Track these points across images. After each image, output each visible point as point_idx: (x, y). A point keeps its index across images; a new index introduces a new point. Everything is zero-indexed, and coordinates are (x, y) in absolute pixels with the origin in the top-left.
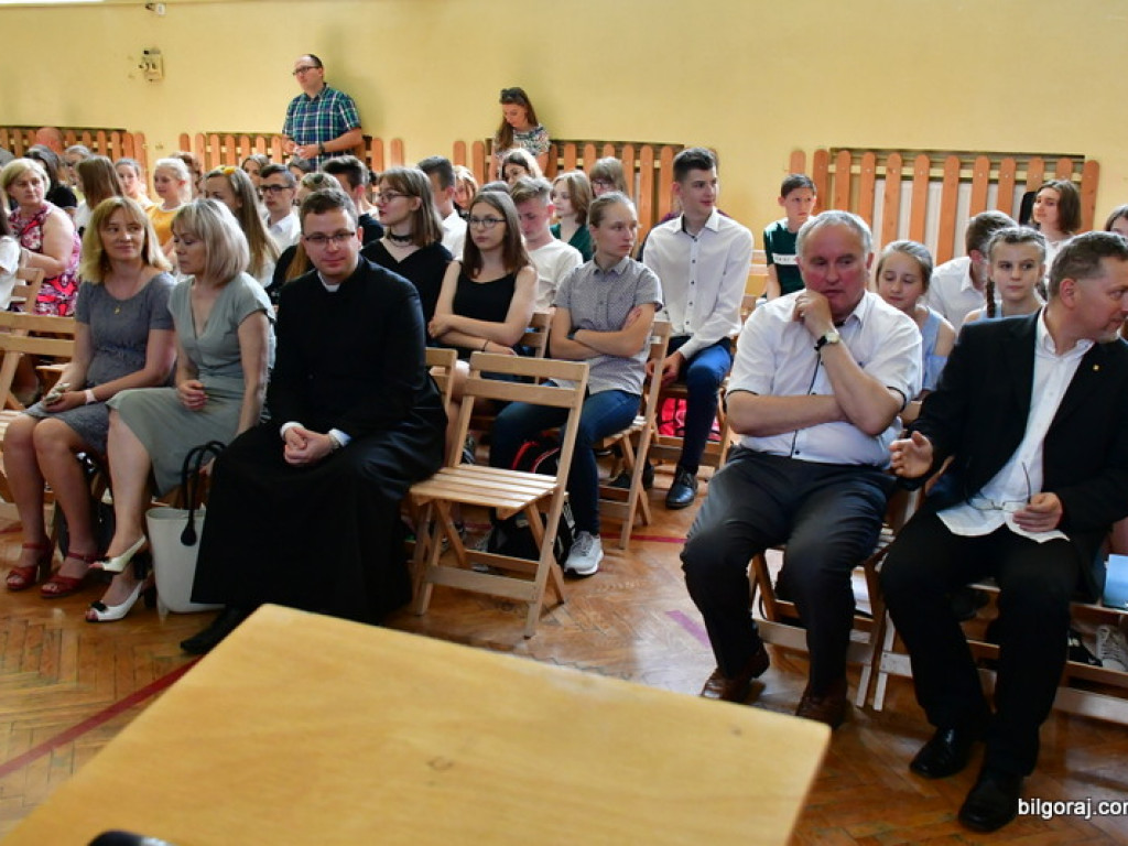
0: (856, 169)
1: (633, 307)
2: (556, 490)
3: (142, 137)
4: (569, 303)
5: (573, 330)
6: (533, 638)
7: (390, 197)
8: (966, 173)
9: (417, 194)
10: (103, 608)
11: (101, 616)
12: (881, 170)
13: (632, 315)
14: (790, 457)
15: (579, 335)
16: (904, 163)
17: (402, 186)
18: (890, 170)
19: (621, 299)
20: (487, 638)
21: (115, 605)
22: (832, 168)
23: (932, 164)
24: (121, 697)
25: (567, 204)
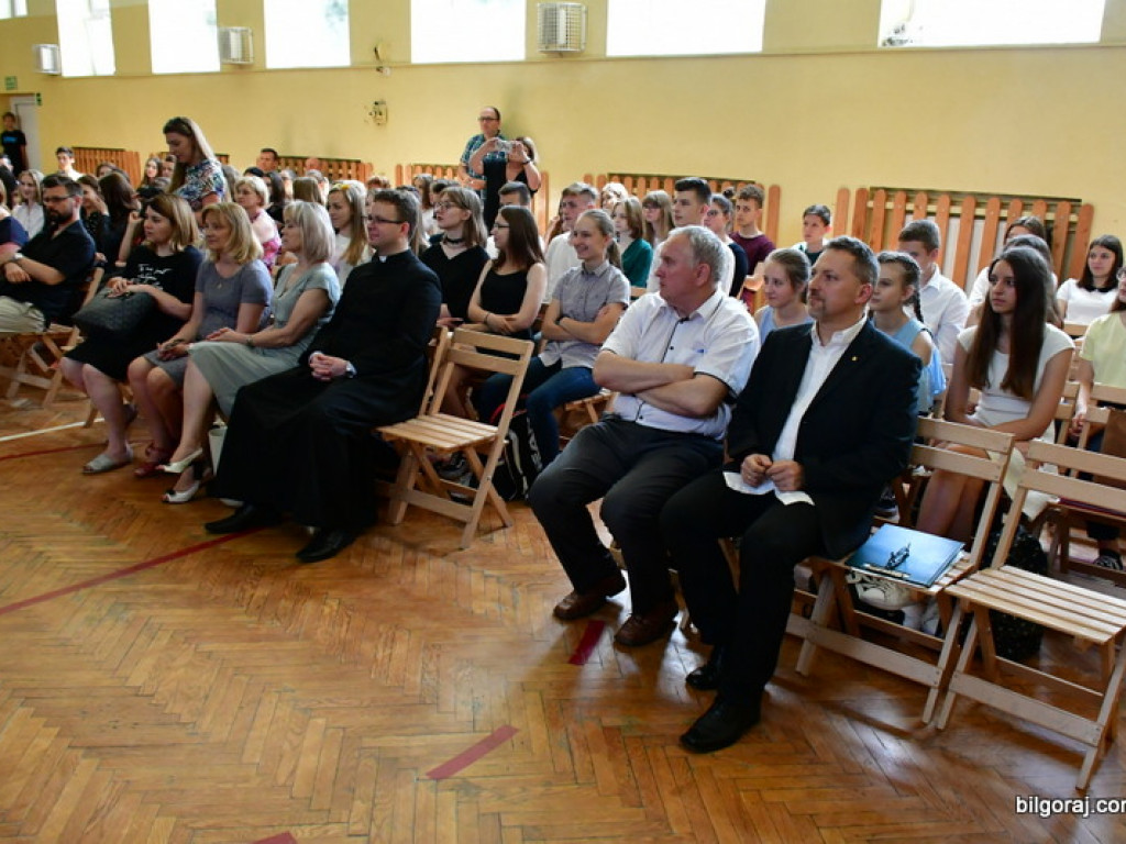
0: (890, 205)
1: (605, 304)
2: (496, 438)
3: (371, 166)
4: (561, 295)
5: (561, 316)
6: (466, 550)
7: (448, 207)
8: (980, 212)
9: (468, 208)
10: (172, 493)
11: (171, 499)
12: (910, 207)
13: (601, 312)
14: (634, 422)
15: (565, 320)
16: (930, 201)
17: (458, 200)
18: (917, 207)
19: (597, 296)
20: (431, 546)
21: (182, 491)
22: (871, 204)
23: (953, 203)
24: (150, 559)
25: (624, 223)
